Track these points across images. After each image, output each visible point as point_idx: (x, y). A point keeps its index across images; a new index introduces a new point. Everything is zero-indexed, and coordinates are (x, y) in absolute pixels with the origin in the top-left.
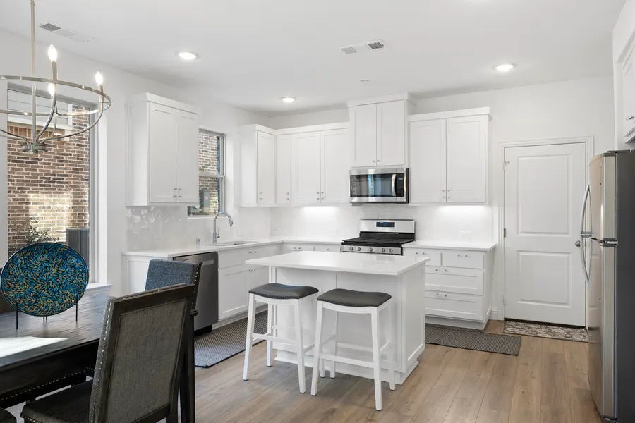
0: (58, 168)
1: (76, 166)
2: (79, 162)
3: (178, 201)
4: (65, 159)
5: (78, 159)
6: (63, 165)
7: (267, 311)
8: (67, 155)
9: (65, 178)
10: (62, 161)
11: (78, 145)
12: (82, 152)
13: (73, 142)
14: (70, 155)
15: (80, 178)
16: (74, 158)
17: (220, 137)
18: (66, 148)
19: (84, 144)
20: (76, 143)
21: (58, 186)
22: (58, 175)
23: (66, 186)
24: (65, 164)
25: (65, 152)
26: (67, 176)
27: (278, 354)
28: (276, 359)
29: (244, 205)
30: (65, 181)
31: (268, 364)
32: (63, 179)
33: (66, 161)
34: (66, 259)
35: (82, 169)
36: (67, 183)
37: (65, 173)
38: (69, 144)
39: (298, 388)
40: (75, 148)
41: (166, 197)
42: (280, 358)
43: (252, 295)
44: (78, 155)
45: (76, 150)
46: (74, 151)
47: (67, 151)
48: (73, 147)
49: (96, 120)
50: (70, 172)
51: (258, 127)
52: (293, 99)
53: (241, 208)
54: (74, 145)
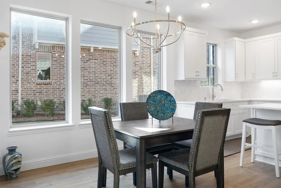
0: (134, 68)
1: (141, 66)
2: (142, 65)
3: (197, 78)
4: (137, 64)
5: (142, 63)
6: (136, 66)
7: (242, 137)
8: (137, 62)
9: (137, 72)
10: (136, 65)
11: (142, 57)
12: (143, 60)
13: (140, 56)
14: (139, 62)
15: (143, 72)
16: (140, 63)
17: (214, 46)
18: (137, 59)
19: (144, 56)
20: (141, 56)
21: (134, 76)
22: (134, 71)
23: (138, 76)
24: (137, 66)
25: (137, 61)
26: (138, 71)
27: (257, 157)
28: (255, 160)
29: (227, 81)
30: (137, 73)
31: (252, 161)
32: (136, 73)
33: (137, 65)
34: (167, 98)
35: (143, 68)
36: (138, 74)
37: (137, 70)
38: (139, 57)
39: (275, 175)
40: (141, 58)
41: (192, 76)
42: (258, 159)
43: (244, 123)
44: (142, 62)
45: (141, 59)
46: (141, 60)
47: (138, 60)
48: (140, 58)
49: (161, 42)
50: (139, 69)
51: (236, 39)
52: (258, 21)
53: (225, 82)
54: (140, 57)
